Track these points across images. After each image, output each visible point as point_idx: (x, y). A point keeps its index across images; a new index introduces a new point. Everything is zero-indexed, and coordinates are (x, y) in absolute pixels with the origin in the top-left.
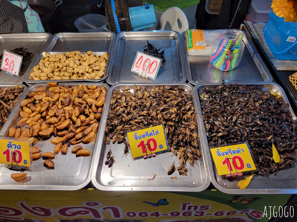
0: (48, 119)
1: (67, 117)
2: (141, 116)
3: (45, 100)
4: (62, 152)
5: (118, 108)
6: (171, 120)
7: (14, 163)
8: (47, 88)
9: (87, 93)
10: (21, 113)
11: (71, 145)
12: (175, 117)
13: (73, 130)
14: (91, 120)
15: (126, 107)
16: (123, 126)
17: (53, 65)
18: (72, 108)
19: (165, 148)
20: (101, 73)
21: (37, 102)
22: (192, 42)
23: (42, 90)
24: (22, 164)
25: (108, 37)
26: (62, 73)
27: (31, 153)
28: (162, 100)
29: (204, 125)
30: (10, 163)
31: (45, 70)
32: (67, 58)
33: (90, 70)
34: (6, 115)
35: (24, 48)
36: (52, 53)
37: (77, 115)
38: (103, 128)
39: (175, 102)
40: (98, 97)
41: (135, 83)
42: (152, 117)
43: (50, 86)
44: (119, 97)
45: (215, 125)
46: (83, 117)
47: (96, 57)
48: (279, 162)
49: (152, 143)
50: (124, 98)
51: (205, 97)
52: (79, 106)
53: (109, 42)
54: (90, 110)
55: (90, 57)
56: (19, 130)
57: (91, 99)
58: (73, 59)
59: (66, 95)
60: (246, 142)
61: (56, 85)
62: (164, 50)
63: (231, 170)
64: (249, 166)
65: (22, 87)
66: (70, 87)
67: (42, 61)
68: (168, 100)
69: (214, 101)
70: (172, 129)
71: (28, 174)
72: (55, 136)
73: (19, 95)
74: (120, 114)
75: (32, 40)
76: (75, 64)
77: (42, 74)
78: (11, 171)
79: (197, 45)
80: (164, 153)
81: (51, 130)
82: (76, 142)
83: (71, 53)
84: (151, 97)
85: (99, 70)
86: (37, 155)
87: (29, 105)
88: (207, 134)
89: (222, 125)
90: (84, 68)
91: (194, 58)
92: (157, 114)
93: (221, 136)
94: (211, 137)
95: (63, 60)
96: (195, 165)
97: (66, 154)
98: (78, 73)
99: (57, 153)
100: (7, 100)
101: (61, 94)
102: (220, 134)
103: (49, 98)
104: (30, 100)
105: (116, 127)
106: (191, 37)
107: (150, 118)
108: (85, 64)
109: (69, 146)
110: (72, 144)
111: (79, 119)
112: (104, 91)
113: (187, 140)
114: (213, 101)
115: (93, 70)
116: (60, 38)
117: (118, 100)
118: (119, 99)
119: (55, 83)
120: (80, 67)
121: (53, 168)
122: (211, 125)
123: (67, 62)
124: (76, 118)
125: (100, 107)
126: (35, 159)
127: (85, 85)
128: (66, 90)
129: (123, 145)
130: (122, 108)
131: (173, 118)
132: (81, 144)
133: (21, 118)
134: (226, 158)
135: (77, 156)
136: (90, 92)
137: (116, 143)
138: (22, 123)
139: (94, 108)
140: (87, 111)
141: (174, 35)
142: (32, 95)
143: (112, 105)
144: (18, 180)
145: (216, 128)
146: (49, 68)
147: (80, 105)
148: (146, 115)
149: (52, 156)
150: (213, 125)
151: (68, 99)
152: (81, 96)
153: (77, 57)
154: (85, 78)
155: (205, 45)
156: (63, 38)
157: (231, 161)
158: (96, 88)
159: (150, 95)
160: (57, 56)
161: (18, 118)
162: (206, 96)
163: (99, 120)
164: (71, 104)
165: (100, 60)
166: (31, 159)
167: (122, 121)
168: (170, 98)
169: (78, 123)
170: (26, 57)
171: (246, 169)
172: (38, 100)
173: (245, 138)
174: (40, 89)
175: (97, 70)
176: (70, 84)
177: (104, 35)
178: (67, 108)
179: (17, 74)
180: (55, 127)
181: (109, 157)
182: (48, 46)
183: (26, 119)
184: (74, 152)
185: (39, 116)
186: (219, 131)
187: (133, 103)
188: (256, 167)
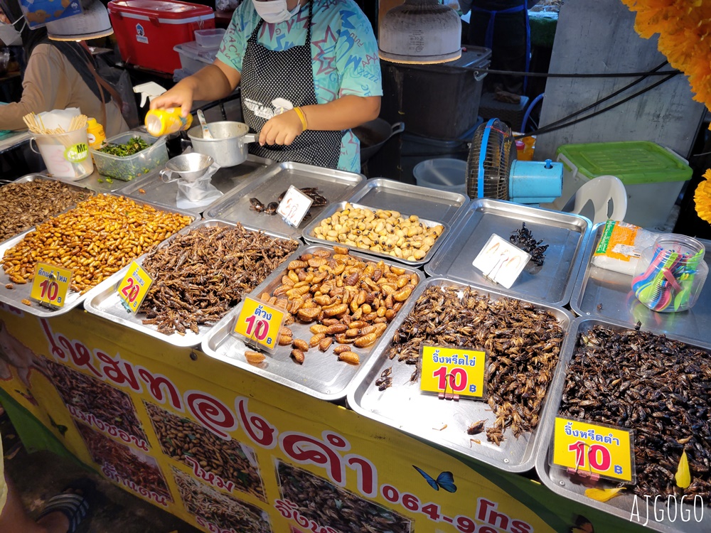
0: (318, 296)
1: (345, 300)
2: (458, 332)
3: (323, 269)
4: (320, 346)
5: (427, 311)
6: (508, 356)
7: (255, 339)
8: (331, 255)
9: (386, 278)
10: (284, 278)
11: (335, 343)
12: (516, 352)
13: (346, 321)
14: (378, 316)
15: (439, 313)
16: (423, 340)
17: (353, 223)
18: (357, 291)
19: (479, 393)
20: (421, 253)
21: (311, 269)
22: (607, 243)
23: (324, 255)
24: (263, 342)
25: (455, 202)
26: (361, 238)
27: (279, 333)
28: (505, 321)
29: (563, 382)
30: (249, 336)
31: (338, 227)
32: (376, 217)
33: (404, 245)
34: (264, 275)
35: (319, 190)
36: (356, 206)
37: (360, 302)
38: (392, 333)
39: (528, 331)
40: (401, 288)
41: (470, 283)
42: (475, 339)
43: (337, 252)
44: (435, 295)
45: (584, 386)
46: (367, 308)
47: (422, 226)
48: (684, 487)
49: (458, 377)
50: (441, 300)
51: (591, 341)
52: (368, 292)
53: (453, 210)
54: (382, 301)
55: (410, 225)
56: (274, 298)
57: (389, 287)
58: (384, 221)
59: (355, 270)
60: (632, 430)
61: (345, 252)
62: (548, 246)
63: (581, 463)
64: (618, 469)
65: (297, 243)
66: (365, 261)
67: (338, 213)
68: (517, 324)
69: (606, 352)
70: (503, 370)
71: (267, 360)
72: (318, 323)
73: (289, 254)
74: (426, 321)
75: (334, 181)
76: (385, 230)
77: (331, 233)
78: (247, 348)
79: (616, 251)
80: (475, 401)
81: (316, 311)
82: (345, 340)
83: (385, 212)
84: (488, 312)
85: (418, 248)
86: (286, 339)
87: (298, 270)
88: (564, 398)
89: (595, 388)
90: (397, 238)
91: (603, 273)
92: (486, 339)
93: (587, 406)
94: (568, 404)
95: (368, 220)
96: (520, 437)
97: (324, 351)
98: (384, 244)
99: (312, 346)
100: (272, 256)
101: (348, 268)
102: (586, 403)
103: (329, 269)
104: (302, 264)
105: (412, 337)
106: (609, 235)
107: (471, 339)
108: (400, 233)
109: (333, 343)
110: (337, 342)
111: (360, 309)
112: (414, 282)
113: (522, 394)
114: (603, 352)
115: (409, 246)
116: (377, 187)
117: (431, 300)
118: (434, 299)
119: (344, 250)
120: (390, 235)
121: (301, 363)
122: (576, 384)
123: (374, 223)
124: (357, 307)
125: (398, 302)
126: (281, 344)
127: (388, 264)
128: (357, 263)
129: (413, 368)
130: (433, 313)
131: (513, 353)
132: (351, 346)
133: (282, 285)
134: (579, 442)
135: (340, 360)
136: (392, 276)
137: (404, 361)
138: (282, 291)
139: (389, 300)
140: (376, 302)
141: (579, 225)
142: (307, 258)
143: (419, 305)
144: (250, 360)
145: (582, 391)
146: (344, 226)
147: (369, 290)
148: (468, 334)
149: (306, 347)
150: (580, 384)
151: (356, 276)
152: (376, 279)
153: (391, 220)
154: (392, 254)
155: (632, 254)
156: (382, 188)
157: (587, 450)
158: (404, 274)
159: (488, 307)
160: (362, 212)
161: (277, 283)
162: (595, 341)
163: (389, 320)
164: (358, 285)
165: (427, 234)
166: (277, 341)
167: (425, 331)
168: (521, 323)
169: (358, 314)
170: (317, 203)
171: (610, 473)
172: (313, 267)
173: (630, 423)
174: (321, 253)
175: (415, 247)
176: (366, 257)
177: (451, 197)
178: (349, 288)
179: (296, 224)
180: (322, 310)
181: (385, 376)
182: (354, 194)
183: (288, 287)
184: (337, 353)
185: (307, 288)
186: (586, 397)
187: (453, 310)
188: (633, 477)
